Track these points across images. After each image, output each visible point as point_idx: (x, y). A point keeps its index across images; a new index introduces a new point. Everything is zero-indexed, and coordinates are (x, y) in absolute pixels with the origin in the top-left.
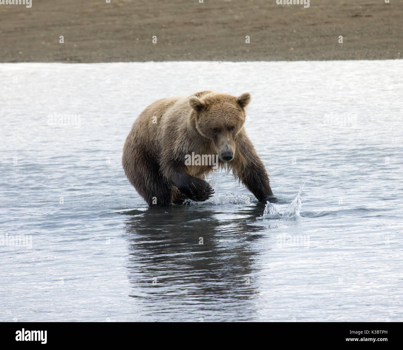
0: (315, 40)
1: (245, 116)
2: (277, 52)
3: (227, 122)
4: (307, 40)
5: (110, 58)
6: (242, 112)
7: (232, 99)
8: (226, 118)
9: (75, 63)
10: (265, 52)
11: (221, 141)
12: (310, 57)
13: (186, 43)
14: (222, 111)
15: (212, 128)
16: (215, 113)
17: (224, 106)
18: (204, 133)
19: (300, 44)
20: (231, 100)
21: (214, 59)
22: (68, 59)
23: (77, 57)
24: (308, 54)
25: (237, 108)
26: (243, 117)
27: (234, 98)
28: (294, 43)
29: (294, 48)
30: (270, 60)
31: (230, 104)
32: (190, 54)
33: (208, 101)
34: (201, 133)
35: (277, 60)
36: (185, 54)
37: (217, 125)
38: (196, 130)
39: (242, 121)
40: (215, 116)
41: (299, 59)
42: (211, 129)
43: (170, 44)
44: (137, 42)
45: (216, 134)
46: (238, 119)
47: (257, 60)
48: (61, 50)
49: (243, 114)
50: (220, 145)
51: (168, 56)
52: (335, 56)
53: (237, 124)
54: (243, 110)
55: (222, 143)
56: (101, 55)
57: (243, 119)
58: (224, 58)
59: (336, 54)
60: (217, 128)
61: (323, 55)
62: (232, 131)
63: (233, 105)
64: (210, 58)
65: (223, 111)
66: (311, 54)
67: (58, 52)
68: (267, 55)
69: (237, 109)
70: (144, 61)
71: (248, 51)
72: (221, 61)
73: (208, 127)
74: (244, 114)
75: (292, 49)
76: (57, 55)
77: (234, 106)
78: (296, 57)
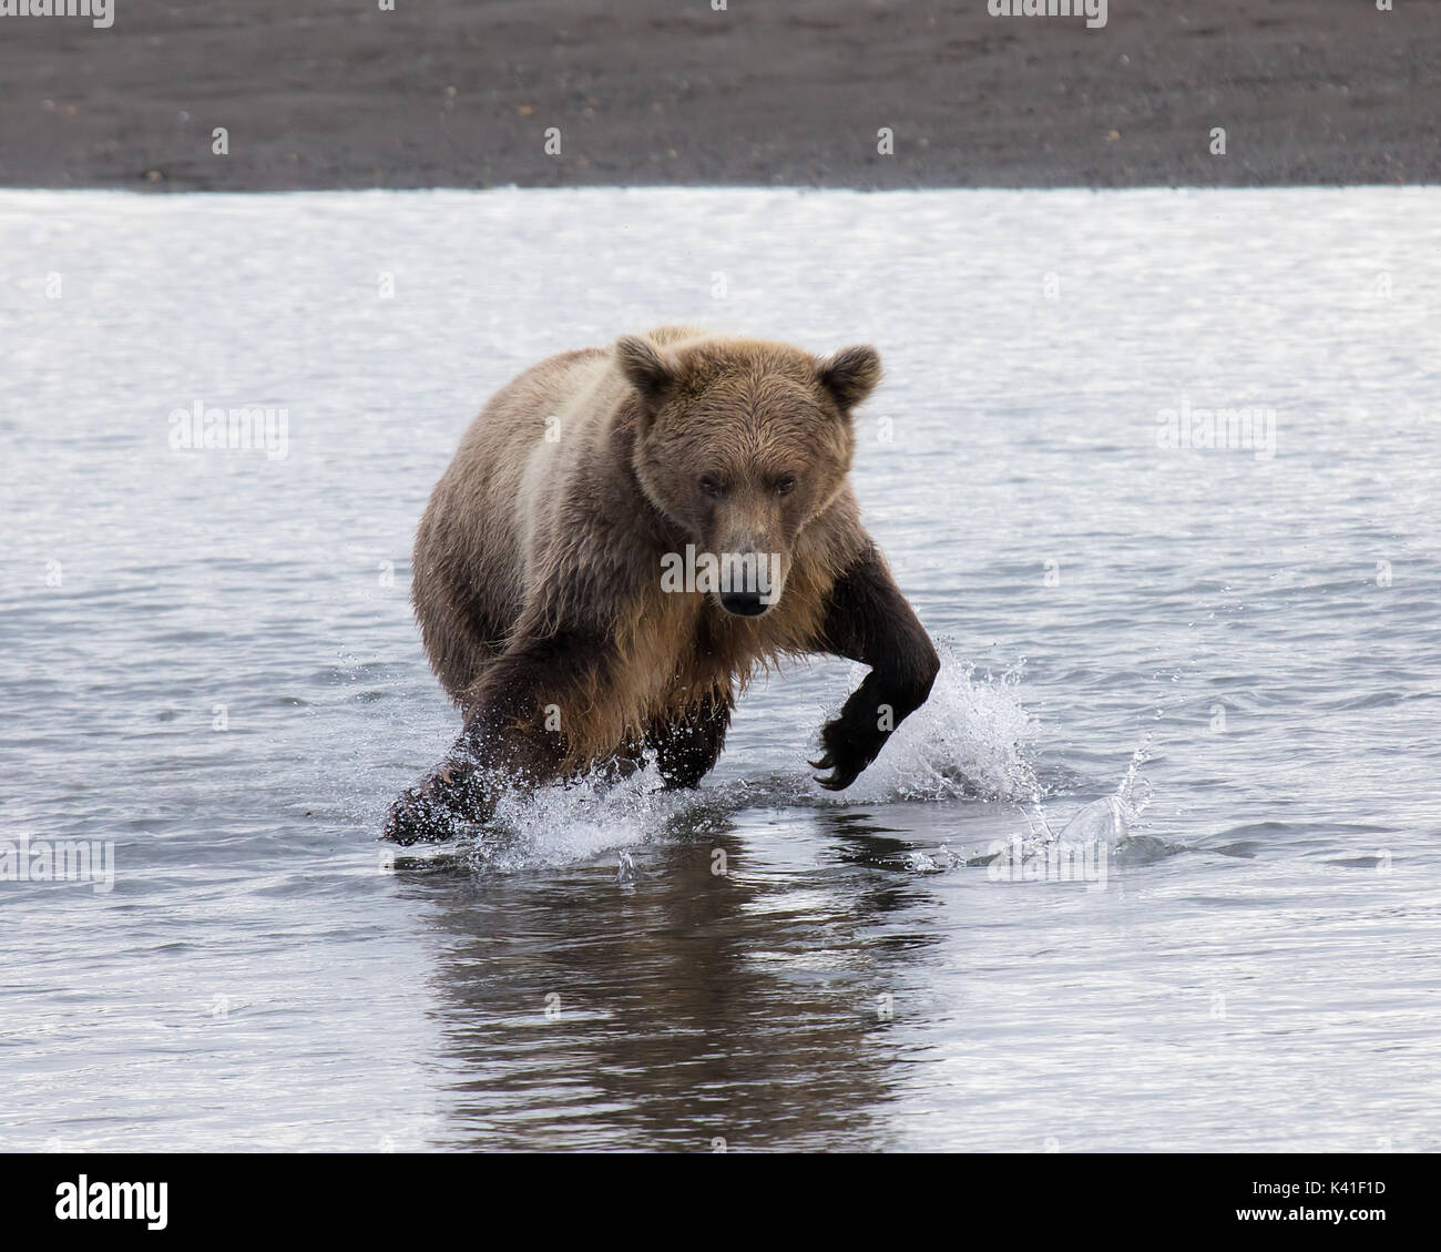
0: (1212, 100)
1: (850, 443)
2: (1048, 148)
3: (766, 453)
4: (1176, 96)
5: (335, 171)
6: (840, 426)
7: (800, 363)
8: (761, 439)
9: (184, 191)
10: (998, 147)
11: (730, 532)
12: (1190, 172)
13: (657, 107)
14: (749, 409)
15: (696, 474)
16: (721, 409)
17: (762, 388)
18: (663, 493)
19: (1148, 114)
20: (794, 365)
21: (780, 177)
22: (154, 175)
23: (189, 165)
24: (1180, 158)
25: (819, 402)
26: (842, 446)
27: (810, 361)
28: (1123, 109)
29: (1120, 132)
30: (1018, 184)
31: (791, 384)
32: (673, 153)
33: (703, 355)
34: (649, 490)
35: (1047, 184)
36: (655, 157)
37: (721, 460)
38: (633, 476)
39: (833, 460)
40: (720, 424)
41: (1143, 182)
42: (693, 476)
43: (589, 112)
44: (450, 104)
45: (710, 501)
46: (814, 448)
47: (965, 182)
48: (122, 134)
49: (842, 430)
50: (723, 548)
51: (584, 162)
52: (1300, 168)
53: (808, 470)
54: (847, 419)
55: (733, 538)
56: (294, 157)
57: (841, 457)
58: (820, 174)
59: (1302, 158)
60: (716, 475)
61: (1247, 164)
62: (783, 495)
63: (802, 388)
64: (761, 174)
65: (754, 409)
66: (1196, 156)
67: (113, 145)
68: (1004, 163)
69: (816, 404)
70: (479, 185)
71: (924, 142)
72: (808, 187)
73: (682, 468)
74: (850, 432)
75: (1115, 135)
76: (108, 157)
77: (807, 393)
78: (1131, 171)
